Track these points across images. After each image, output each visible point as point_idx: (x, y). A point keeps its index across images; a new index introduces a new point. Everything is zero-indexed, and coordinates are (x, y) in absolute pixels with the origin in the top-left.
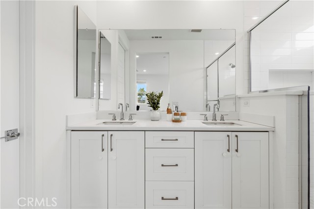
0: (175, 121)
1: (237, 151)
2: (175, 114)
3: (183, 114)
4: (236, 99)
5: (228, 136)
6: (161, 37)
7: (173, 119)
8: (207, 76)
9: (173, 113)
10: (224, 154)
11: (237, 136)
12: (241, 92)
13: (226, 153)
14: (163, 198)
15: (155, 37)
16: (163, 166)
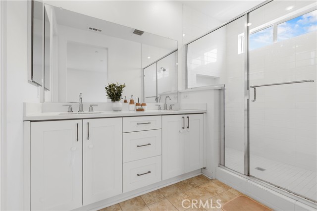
0: (137, 110)
1: (188, 127)
2: (137, 105)
3: (144, 104)
4: (178, 93)
5: (183, 117)
6: (100, 31)
7: (137, 108)
8: (144, 76)
9: (135, 104)
10: (181, 131)
11: (188, 117)
12: (181, 88)
13: (182, 130)
14: (138, 175)
15: (94, 29)
16: (138, 146)
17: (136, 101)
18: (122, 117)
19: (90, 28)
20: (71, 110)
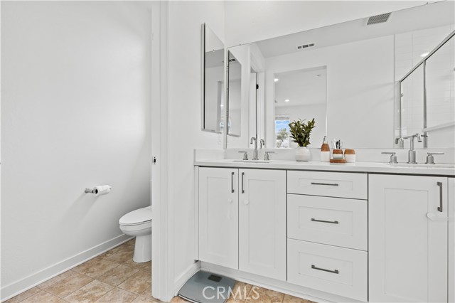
0: (332, 161)
2: (335, 152)
3: (349, 152)
5: (440, 184)
6: (312, 45)
7: (332, 158)
8: (401, 96)
9: (332, 151)
10: (431, 215)
13: (434, 213)
14: (313, 267)
15: (304, 47)
16: (313, 220)
17: (333, 146)
18: (287, 170)
19: (299, 48)
20: (246, 158)
